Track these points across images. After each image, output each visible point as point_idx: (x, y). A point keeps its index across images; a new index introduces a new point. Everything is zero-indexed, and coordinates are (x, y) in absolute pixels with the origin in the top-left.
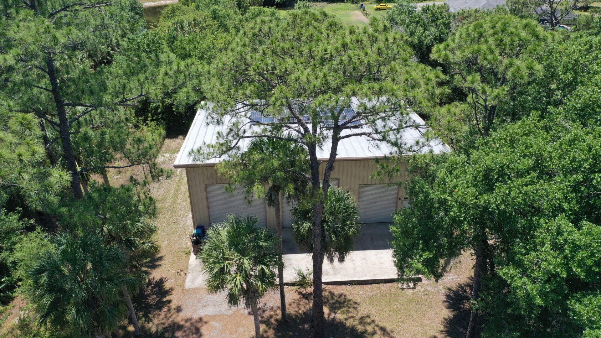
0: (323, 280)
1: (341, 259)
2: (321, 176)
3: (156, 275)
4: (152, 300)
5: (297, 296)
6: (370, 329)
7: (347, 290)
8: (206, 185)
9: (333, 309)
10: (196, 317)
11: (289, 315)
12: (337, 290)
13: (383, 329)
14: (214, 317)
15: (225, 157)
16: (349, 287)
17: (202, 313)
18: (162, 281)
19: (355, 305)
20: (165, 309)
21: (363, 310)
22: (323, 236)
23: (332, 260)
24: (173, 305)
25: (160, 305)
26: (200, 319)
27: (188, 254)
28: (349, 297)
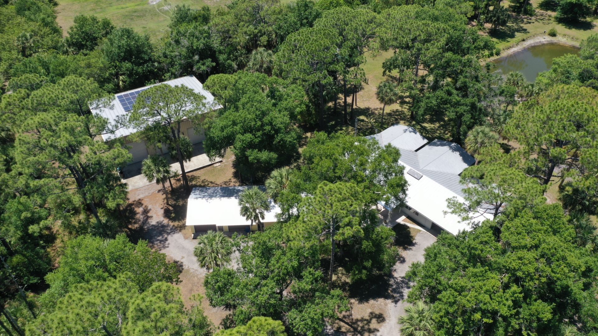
0: (186, 171)
1: (190, 160)
2: (176, 135)
5: (175, 181)
6: (206, 183)
7: (194, 173)
9: (191, 181)
10: (137, 199)
12: (190, 174)
13: (211, 182)
14: (145, 197)
16: (194, 172)
19: (199, 177)
21: (202, 178)
22: (182, 154)
23: (186, 162)
26: (140, 199)
28: (195, 175)
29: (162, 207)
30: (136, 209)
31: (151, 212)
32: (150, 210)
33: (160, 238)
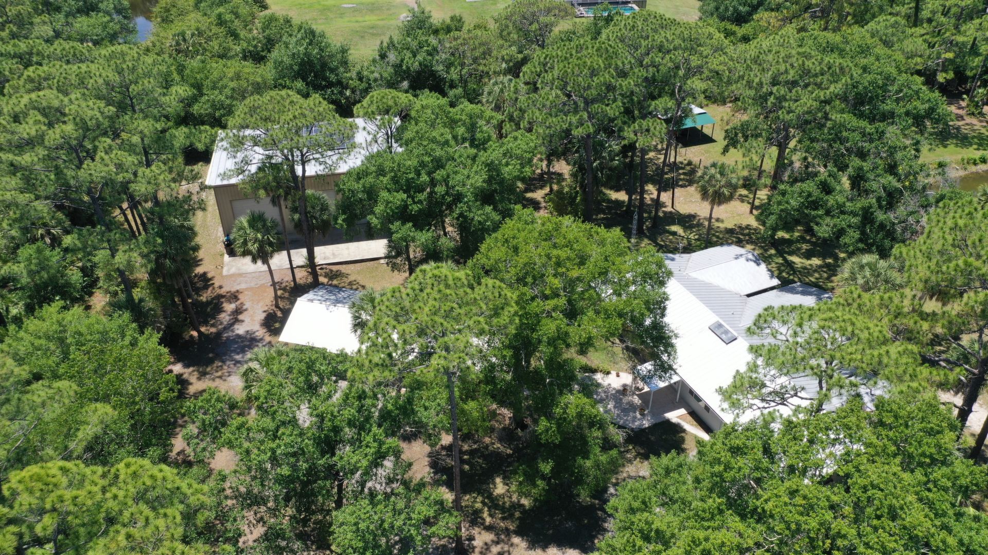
2: (300, 185)
3: (199, 270)
4: (200, 284)
7: (343, 268)
8: (231, 201)
10: (233, 290)
11: (300, 285)
12: (334, 268)
13: (364, 287)
14: (247, 289)
15: (241, 177)
16: (344, 266)
17: (238, 288)
18: (205, 274)
20: (211, 289)
21: (351, 278)
22: (308, 221)
24: (216, 285)
25: (206, 287)
26: (238, 291)
27: (222, 255)
29: (266, 309)
30: (225, 305)
31: (245, 313)
32: (246, 310)
33: (238, 357)
